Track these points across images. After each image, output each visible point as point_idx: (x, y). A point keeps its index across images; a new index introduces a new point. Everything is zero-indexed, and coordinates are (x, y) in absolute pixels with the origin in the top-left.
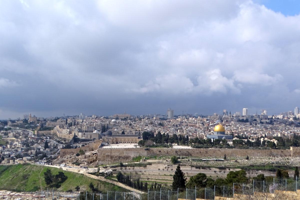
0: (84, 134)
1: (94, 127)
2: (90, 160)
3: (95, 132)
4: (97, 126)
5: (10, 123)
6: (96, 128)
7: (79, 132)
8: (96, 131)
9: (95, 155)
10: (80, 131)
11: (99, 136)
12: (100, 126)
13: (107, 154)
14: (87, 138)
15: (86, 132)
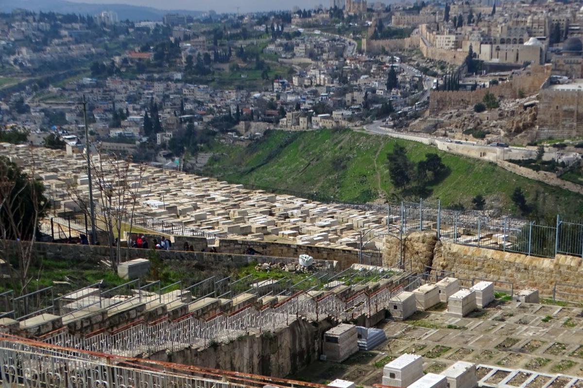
0: (498, 49)
1: (528, 28)
2: (515, 125)
3: (530, 42)
4: (536, 25)
5: (296, 19)
6: (533, 30)
7: (482, 43)
8: (531, 39)
9: (528, 109)
10: (486, 39)
11: (541, 56)
12: (545, 25)
13: (565, 108)
14: (505, 62)
15: (503, 42)
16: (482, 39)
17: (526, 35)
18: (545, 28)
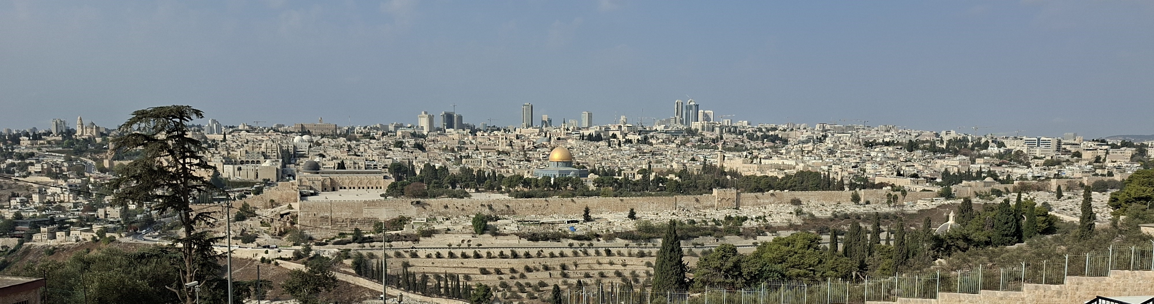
1: (263, 153)
12: (277, 151)
15: (242, 163)
16: (224, 161)
17: (262, 158)
18: (277, 153)
